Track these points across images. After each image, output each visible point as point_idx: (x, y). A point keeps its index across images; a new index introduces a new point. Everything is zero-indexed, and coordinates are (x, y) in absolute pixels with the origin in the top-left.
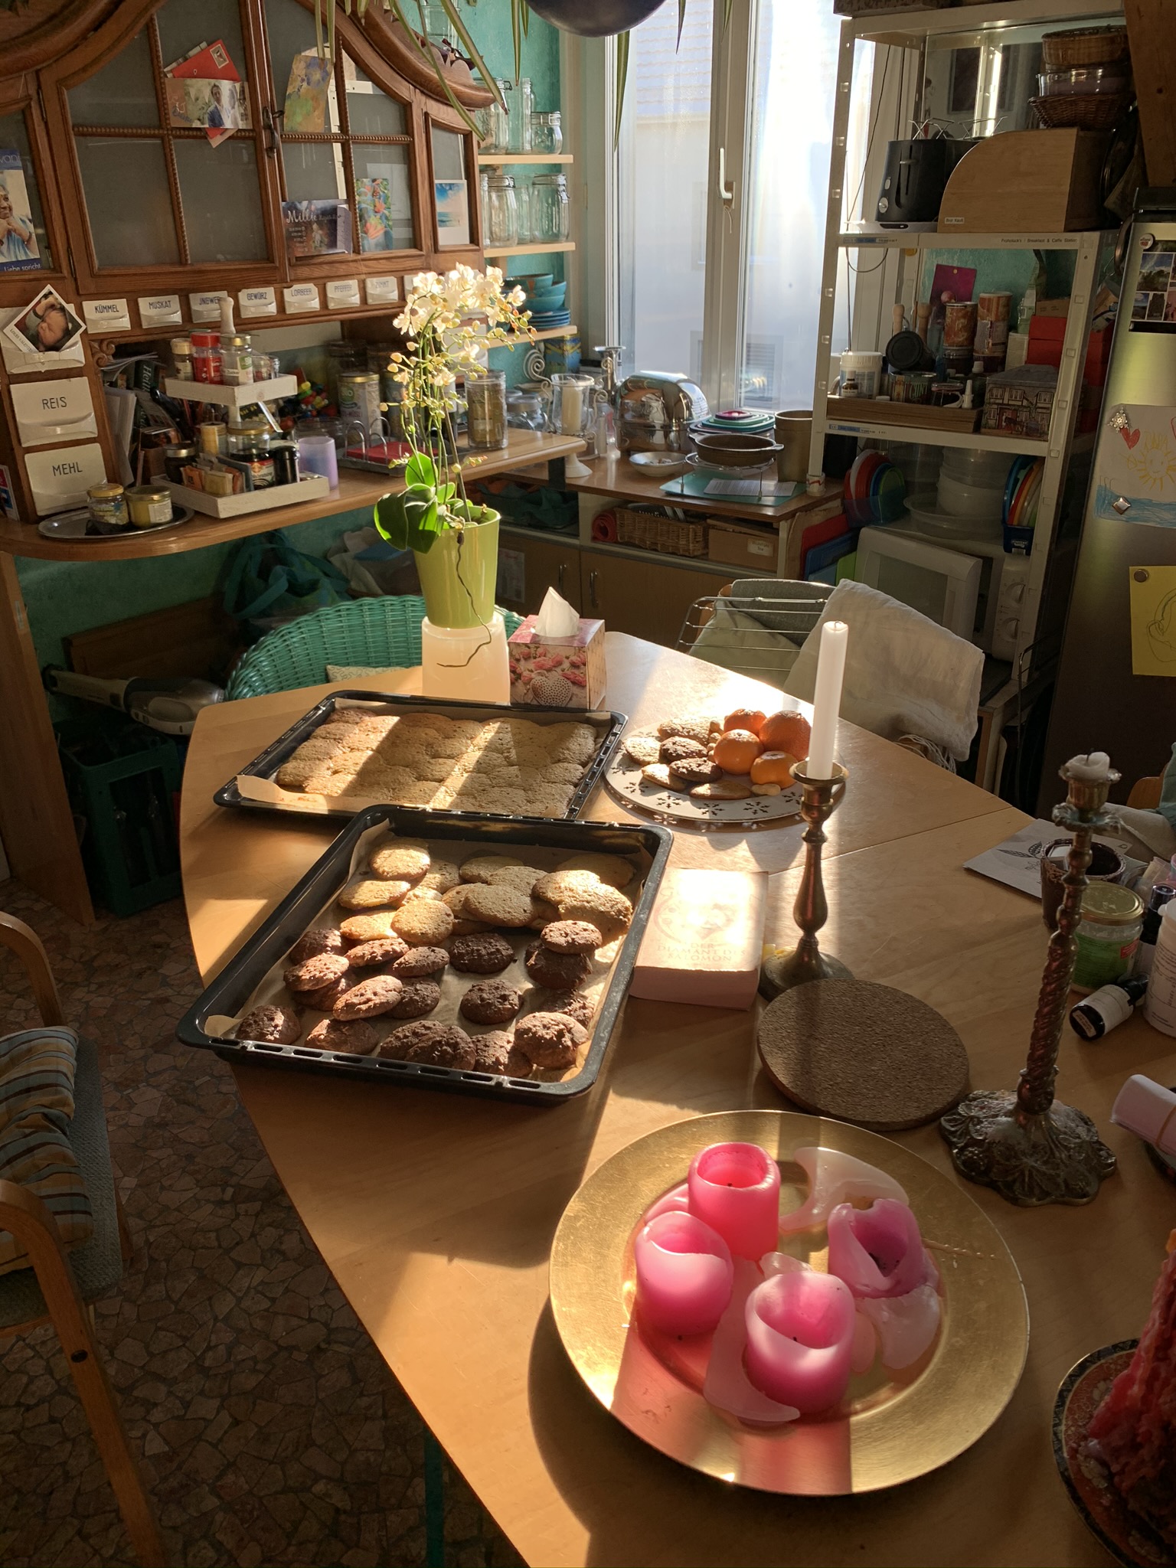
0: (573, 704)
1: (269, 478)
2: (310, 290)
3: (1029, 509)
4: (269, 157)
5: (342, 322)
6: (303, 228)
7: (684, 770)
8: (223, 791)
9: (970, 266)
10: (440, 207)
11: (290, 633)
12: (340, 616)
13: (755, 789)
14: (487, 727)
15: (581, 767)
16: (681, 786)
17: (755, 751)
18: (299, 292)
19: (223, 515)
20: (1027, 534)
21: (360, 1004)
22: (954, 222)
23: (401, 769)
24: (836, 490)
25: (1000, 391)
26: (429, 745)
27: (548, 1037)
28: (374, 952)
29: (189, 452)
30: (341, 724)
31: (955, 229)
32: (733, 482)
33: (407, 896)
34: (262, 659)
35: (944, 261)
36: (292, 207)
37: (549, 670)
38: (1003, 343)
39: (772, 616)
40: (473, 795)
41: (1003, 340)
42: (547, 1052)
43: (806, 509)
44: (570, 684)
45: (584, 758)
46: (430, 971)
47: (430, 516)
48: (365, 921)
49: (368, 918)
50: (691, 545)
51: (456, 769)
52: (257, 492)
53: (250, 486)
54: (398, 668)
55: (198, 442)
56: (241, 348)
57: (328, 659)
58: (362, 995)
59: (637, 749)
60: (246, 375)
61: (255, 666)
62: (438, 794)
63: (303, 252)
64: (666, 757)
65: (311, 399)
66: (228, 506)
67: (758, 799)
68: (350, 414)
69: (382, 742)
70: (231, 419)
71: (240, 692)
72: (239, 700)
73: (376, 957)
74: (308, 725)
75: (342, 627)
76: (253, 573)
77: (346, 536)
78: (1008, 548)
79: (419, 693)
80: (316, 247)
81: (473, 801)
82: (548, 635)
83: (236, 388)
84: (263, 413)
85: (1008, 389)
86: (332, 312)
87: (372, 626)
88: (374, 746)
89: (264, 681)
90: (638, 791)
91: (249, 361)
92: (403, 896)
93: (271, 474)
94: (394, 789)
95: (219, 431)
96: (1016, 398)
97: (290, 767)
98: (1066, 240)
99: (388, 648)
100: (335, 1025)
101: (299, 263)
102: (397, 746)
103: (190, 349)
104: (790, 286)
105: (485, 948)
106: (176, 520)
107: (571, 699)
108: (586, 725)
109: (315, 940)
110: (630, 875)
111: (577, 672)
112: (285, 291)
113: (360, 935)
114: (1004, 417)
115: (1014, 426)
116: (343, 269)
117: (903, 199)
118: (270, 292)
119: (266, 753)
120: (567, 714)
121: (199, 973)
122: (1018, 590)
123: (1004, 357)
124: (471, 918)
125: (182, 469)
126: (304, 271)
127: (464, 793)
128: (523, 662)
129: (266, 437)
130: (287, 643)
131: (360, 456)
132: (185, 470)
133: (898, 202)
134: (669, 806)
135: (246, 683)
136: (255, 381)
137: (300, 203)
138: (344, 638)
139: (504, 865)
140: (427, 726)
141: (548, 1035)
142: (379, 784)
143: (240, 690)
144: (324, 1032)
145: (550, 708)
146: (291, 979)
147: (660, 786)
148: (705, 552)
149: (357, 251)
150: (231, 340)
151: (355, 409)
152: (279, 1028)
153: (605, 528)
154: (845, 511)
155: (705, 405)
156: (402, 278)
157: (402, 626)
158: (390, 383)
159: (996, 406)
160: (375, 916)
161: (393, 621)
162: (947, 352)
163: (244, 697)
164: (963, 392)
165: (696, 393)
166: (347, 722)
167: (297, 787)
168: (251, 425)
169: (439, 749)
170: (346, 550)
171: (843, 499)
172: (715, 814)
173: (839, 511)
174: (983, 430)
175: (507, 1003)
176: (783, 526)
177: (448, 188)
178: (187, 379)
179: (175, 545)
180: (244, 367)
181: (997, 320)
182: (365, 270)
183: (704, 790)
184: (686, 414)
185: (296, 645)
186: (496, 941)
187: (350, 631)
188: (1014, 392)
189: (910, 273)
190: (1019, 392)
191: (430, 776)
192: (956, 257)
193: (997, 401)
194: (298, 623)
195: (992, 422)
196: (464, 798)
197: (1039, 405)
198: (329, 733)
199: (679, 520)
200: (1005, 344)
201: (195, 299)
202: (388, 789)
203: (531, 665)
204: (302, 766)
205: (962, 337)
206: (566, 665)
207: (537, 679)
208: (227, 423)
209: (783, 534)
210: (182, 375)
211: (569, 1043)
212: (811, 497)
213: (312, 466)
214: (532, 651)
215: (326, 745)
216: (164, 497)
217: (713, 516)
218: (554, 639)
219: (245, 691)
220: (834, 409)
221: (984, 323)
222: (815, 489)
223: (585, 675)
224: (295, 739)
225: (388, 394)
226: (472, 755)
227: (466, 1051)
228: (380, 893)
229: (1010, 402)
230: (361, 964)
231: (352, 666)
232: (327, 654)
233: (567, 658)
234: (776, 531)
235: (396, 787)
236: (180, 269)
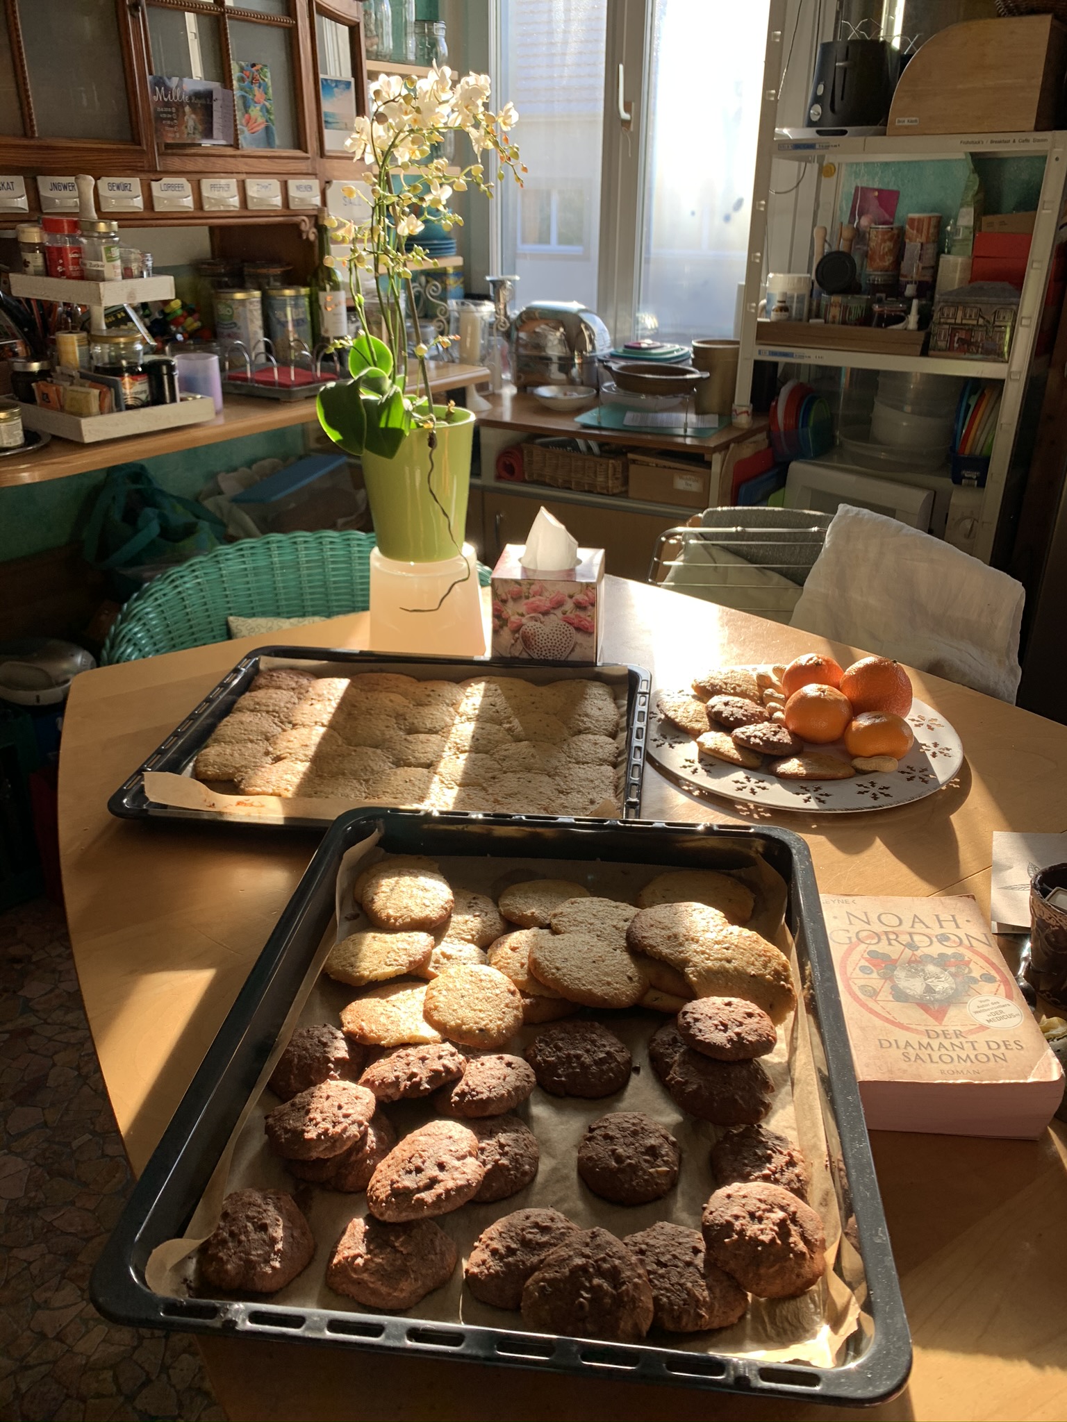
0: (575, 657)
1: (143, 397)
2: (181, 186)
3: (982, 439)
4: (132, 16)
5: (212, 229)
6: (174, 110)
7: (758, 741)
8: (121, 793)
9: (892, 187)
10: (326, 107)
11: (182, 577)
12: (243, 556)
13: (858, 763)
14: (469, 689)
15: (611, 740)
16: (754, 762)
17: (845, 711)
18: (169, 186)
19: (88, 439)
20: (982, 464)
21: (419, 1190)
22: (906, 123)
23: (370, 750)
24: (763, 422)
25: (952, 310)
26: (400, 717)
27: (765, 1238)
28: (414, 1075)
29: (42, 365)
30: (271, 691)
31: (909, 132)
32: (651, 415)
33: (433, 958)
34: (149, 610)
35: (865, 182)
36: (159, 82)
37: (545, 613)
38: (933, 267)
39: (754, 550)
40: (480, 785)
41: (932, 263)
42: (772, 1270)
43: (739, 440)
44: (573, 631)
45: (610, 728)
46: (513, 1105)
47: (393, 411)
48: (380, 1010)
49: (383, 1001)
50: (610, 482)
51: (446, 749)
52: (130, 412)
53: (119, 405)
54: (317, 619)
55: (52, 355)
56: (106, 236)
57: (230, 609)
58: (419, 1170)
59: (680, 713)
60: (113, 269)
61: (140, 619)
62: (433, 786)
63: (174, 138)
64: (720, 723)
65: (182, 320)
66: (94, 428)
67: (871, 777)
68: (229, 336)
69: (334, 715)
70: (94, 326)
71: (123, 652)
72: (121, 664)
73: (419, 1084)
74: (228, 694)
75: (246, 569)
76: (116, 515)
77: (220, 478)
78: (957, 480)
79: (366, 648)
80: (188, 134)
81: (482, 794)
82: (540, 568)
83: (101, 284)
84: (132, 321)
85: (961, 308)
86: (207, 215)
87: (282, 568)
88: (326, 718)
89: (152, 637)
90: (701, 771)
91: (116, 252)
92: (427, 957)
93: (145, 392)
94: (367, 781)
95: (79, 341)
96: (970, 316)
97: (212, 753)
98: (1035, 141)
99: (302, 594)
100: (378, 1233)
101: (169, 151)
102: (356, 719)
103: (41, 238)
104: (693, 213)
105: (588, 1051)
106: (29, 446)
107: (573, 650)
108: (598, 684)
109: (306, 1049)
110: (751, 904)
111: (582, 614)
112: (153, 184)
113: (380, 1039)
114: (956, 339)
115: (965, 347)
116: (219, 164)
117: (837, 107)
118: (135, 183)
119: (176, 735)
120: (569, 669)
121: (118, 1131)
122: (967, 524)
123: (935, 281)
124: (546, 994)
125: (33, 384)
126: (175, 163)
127: (468, 783)
128: (510, 604)
129: (139, 347)
130: (179, 589)
131: (245, 379)
132: (38, 387)
133: (833, 110)
134: (753, 792)
135: (129, 640)
136: (123, 278)
137: (169, 78)
138: (248, 583)
139: (566, 895)
140: (387, 690)
141: (765, 1232)
142: (344, 774)
143: (122, 649)
144: (362, 1249)
145: (545, 663)
146: (284, 1137)
147: (731, 764)
148: (624, 489)
149: (236, 145)
150: (93, 225)
151: (235, 330)
152: (279, 1246)
153: (511, 465)
154: (770, 445)
155: (608, 337)
156: (286, 183)
157: (319, 567)
158: (273, 302)
159: (947, 327)
160: (393, 998)
161: (307, 562)
162: (872, 278)
163: (128, 659)
164: (908, 311)
165: (598, 325)
166: (279, 688)
167: (229, 784)
168: (121, 333)
169: (415, 721)
170: (220, 493)
171: (769, 432)
172: (823, 802)
173: (764, 445)
174: (931, 352)
175: (659, 1162)
176: (717, 459)
177: (334, 85)
178: (37, 274)
179: (27, 475)
180: (110, 259)
181: (927, 242)
182: (245, 169)
183: (792, 766)
184: (589, 347)
185: (190, 592)
186: (601, 1036)
187: (256, 575)
188: (968, 311)
189: (827, 197)
190: (975, 310)
191: (413, 760)
192: (876, 179)
193: (949, 321)
194: (191, 565)
195: (942, 344)
196: (472, 791)
197: (997, 323)
198: (258, 704)
199: (593, 454)
200: (935, 268)
201: (45, 184)
202: (359, 781)
203: (522, 608)
204: (228, 751)
205: (888, 261)
206: (569, 605)
207: (529, 625)
208: (88, 332)
209: (716, 468)
210: (31, 268)
211: (802, 1246)
212: (741, 429)
213: (191, 386)
214: (524, 588)
215: (257, 720)
216: (13, 414)
217: (634, 449)
218: (546, 572)
219: (129, 651)
220: (765, 333)
221: (913, 246)
222: (743, 420)
223: (593, 619)
224: (212, 714)
225: (271, 314)
226: (464, 731)
227: (636, 1285)
228: (392, 955)
229: (964, 322)
230: (396, 1098)
231: (258, 616)
232: (228, 602)
233: (571, 597)
234: (708, 465)
235: (369, 778)
236: (26, 142)
